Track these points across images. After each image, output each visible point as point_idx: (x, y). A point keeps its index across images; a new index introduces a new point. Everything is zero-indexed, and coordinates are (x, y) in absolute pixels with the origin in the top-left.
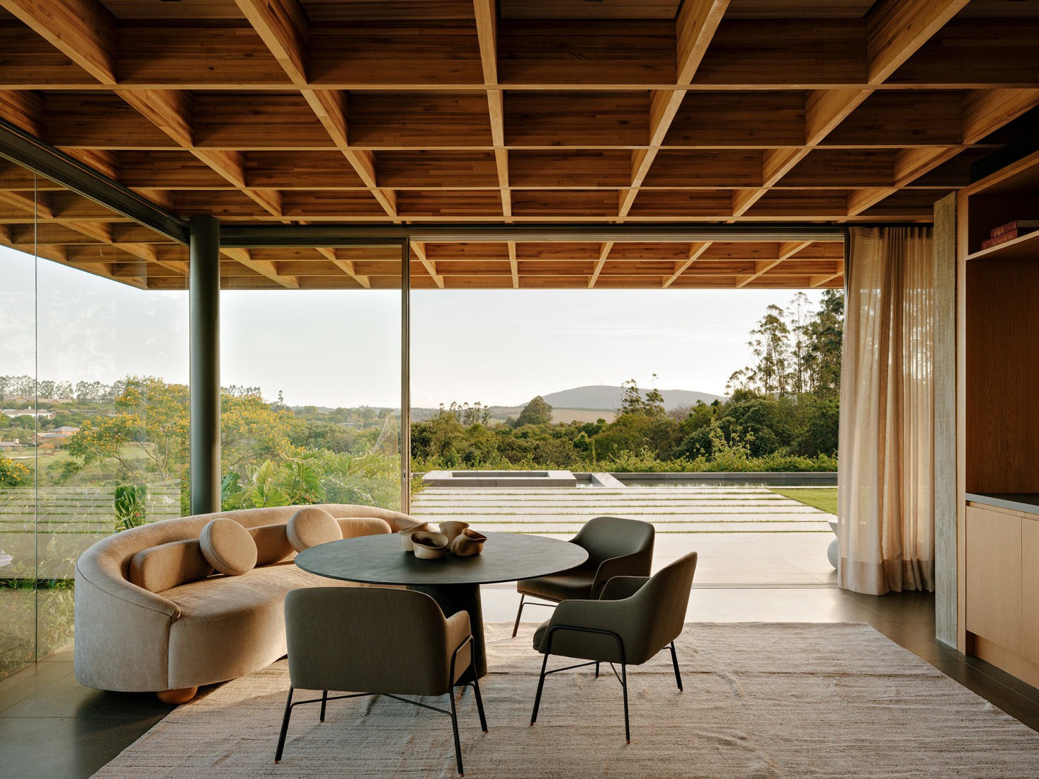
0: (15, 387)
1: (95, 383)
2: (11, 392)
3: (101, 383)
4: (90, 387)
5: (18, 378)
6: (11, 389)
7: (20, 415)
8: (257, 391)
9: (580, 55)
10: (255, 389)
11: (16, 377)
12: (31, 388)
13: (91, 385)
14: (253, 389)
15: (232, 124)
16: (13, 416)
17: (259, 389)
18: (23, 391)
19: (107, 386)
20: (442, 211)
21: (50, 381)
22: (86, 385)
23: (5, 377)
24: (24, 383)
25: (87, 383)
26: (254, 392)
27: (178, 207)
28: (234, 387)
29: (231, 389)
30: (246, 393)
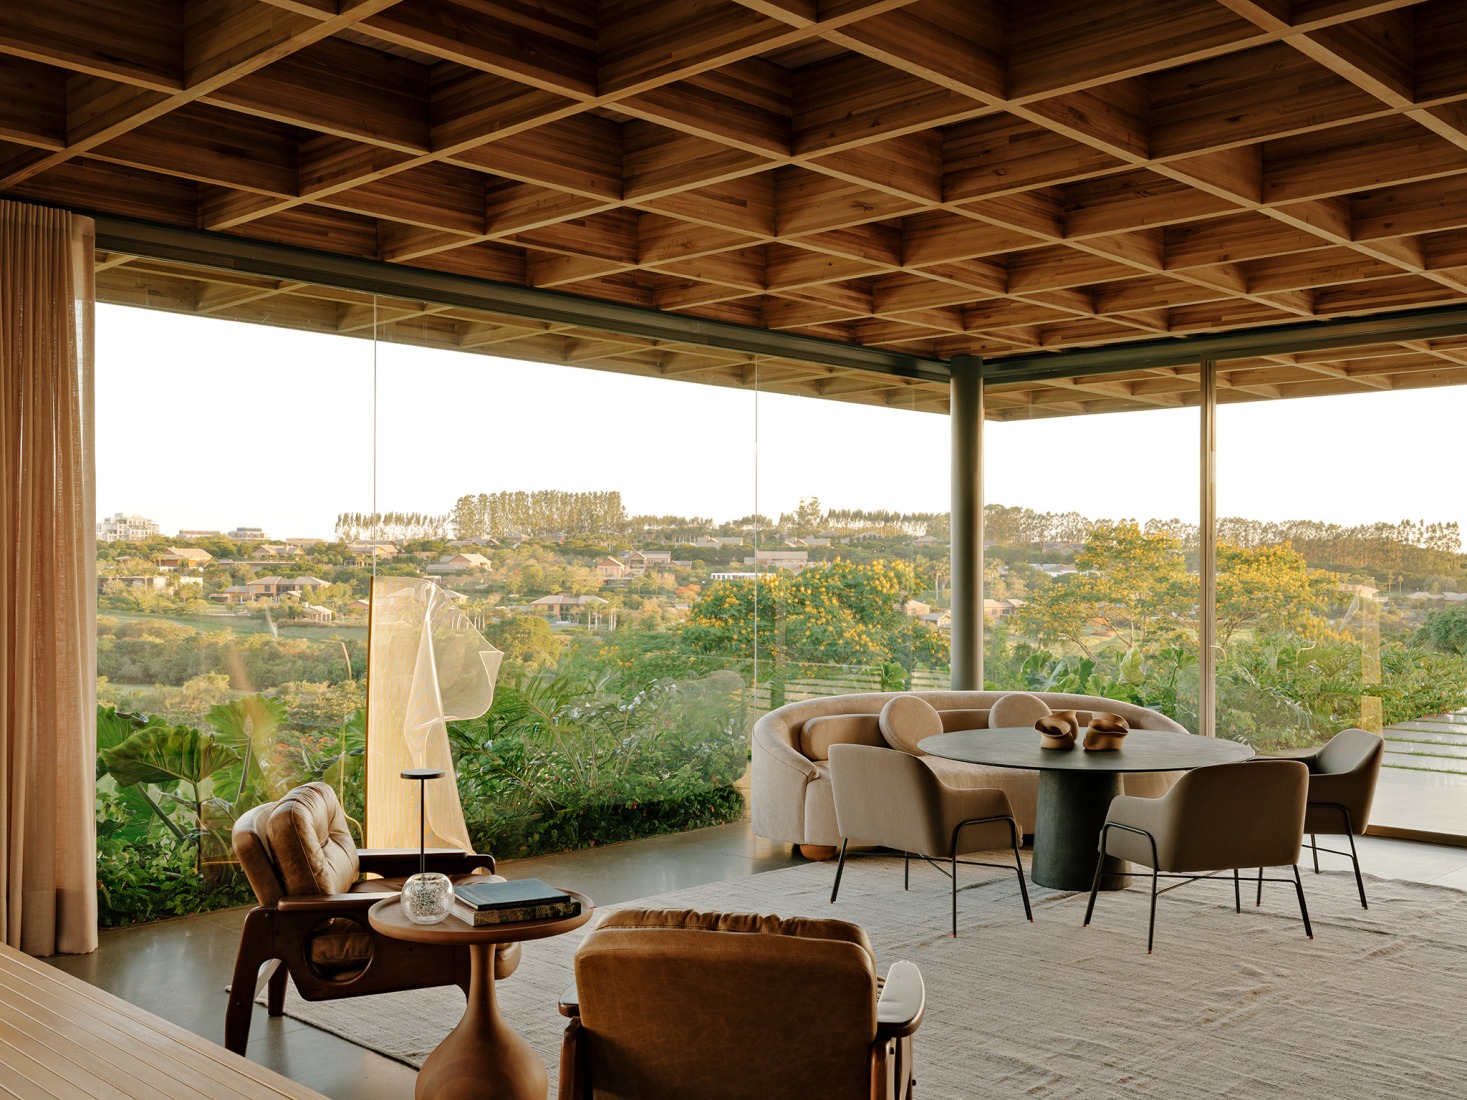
0: (1059, 530)
1: (1172, 521)
2: (1053, 538)
3: (1182, 521)
4: (1166, 527)
5: (1062, 516)
6: (1053, 532)
7: (1064, 572)
8: (1451, 530)
9: (1145, 192)
10: (1448, 525)
11: (1060, 514)
12: (1080, 531)
13: (1166, 524)
14: (1444, 525)
15: (904, 285)
16: (1054, 575)
17: (1455, 525)
18: (1070, 535)
19: (1190, 525)
20: (1224, 319)
21: (1107, 519)
22: (1160, 525)
23: (1044, 514)
24: (1071, 524)
25: (1161, 521)
26: (1446, 532)
27: (938, 348)
28: (1408, 522)
29: (1401, 528)
30: (1430, 534)
